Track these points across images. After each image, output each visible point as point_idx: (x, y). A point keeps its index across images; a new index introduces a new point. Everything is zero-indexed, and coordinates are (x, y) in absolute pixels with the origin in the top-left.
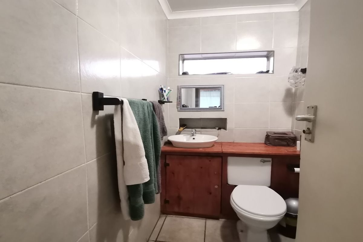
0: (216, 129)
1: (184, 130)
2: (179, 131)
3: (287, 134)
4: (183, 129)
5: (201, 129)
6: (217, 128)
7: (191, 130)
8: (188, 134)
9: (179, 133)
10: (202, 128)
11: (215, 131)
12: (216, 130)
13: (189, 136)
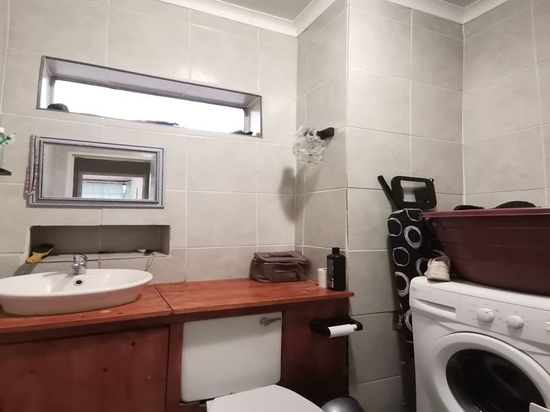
0: (141, 252)
1: (43, 260)
2: (27, 263)
3: (291, 256)
4: (43, 258)
5: (98, 255)
6: (144, 251)
7: (70, 258)
8: (60, 271)
9: (26, 269)
10: (100, 253)
11: (140, 258)
12: (141, 255)
13: (62, 276)
